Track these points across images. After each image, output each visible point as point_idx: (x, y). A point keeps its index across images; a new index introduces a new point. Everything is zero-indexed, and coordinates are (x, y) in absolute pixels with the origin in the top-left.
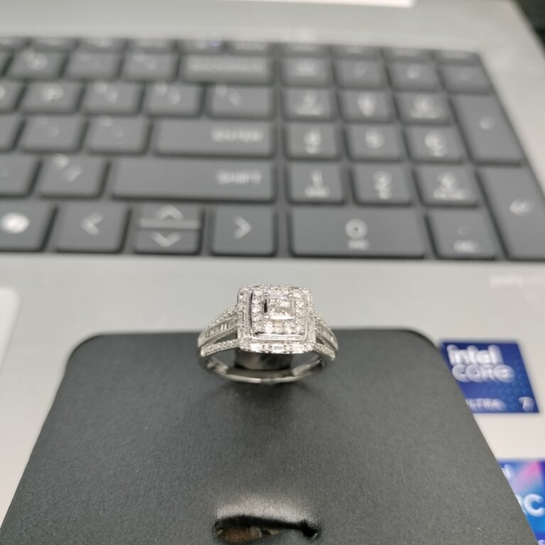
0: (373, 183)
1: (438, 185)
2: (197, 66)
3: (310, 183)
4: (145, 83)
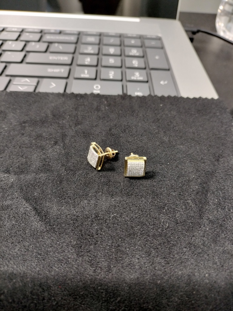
0: (108, 73)
1: (134, 75)
2: (48, 38)
3: (84, 73)
4: (27, 42)
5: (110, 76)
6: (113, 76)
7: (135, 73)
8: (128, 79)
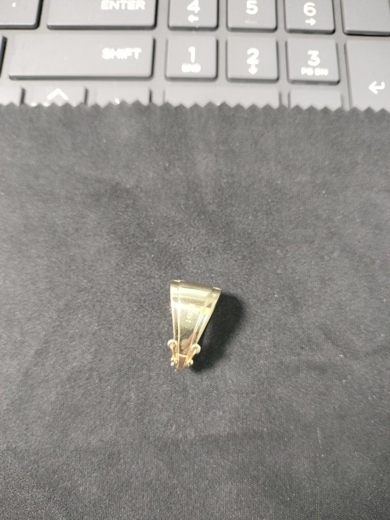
0: (245, 56)
5: (250, 65)
6: (256, 65)
7: (310, 52)
8: (292, 76)
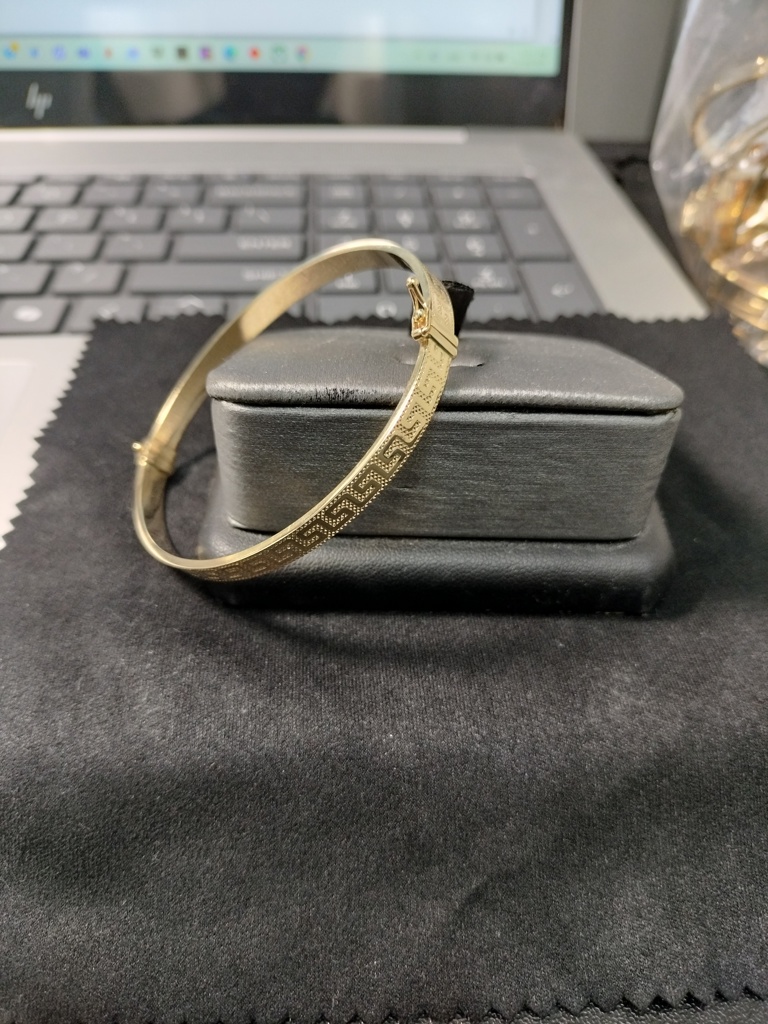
4: (166, 208)
